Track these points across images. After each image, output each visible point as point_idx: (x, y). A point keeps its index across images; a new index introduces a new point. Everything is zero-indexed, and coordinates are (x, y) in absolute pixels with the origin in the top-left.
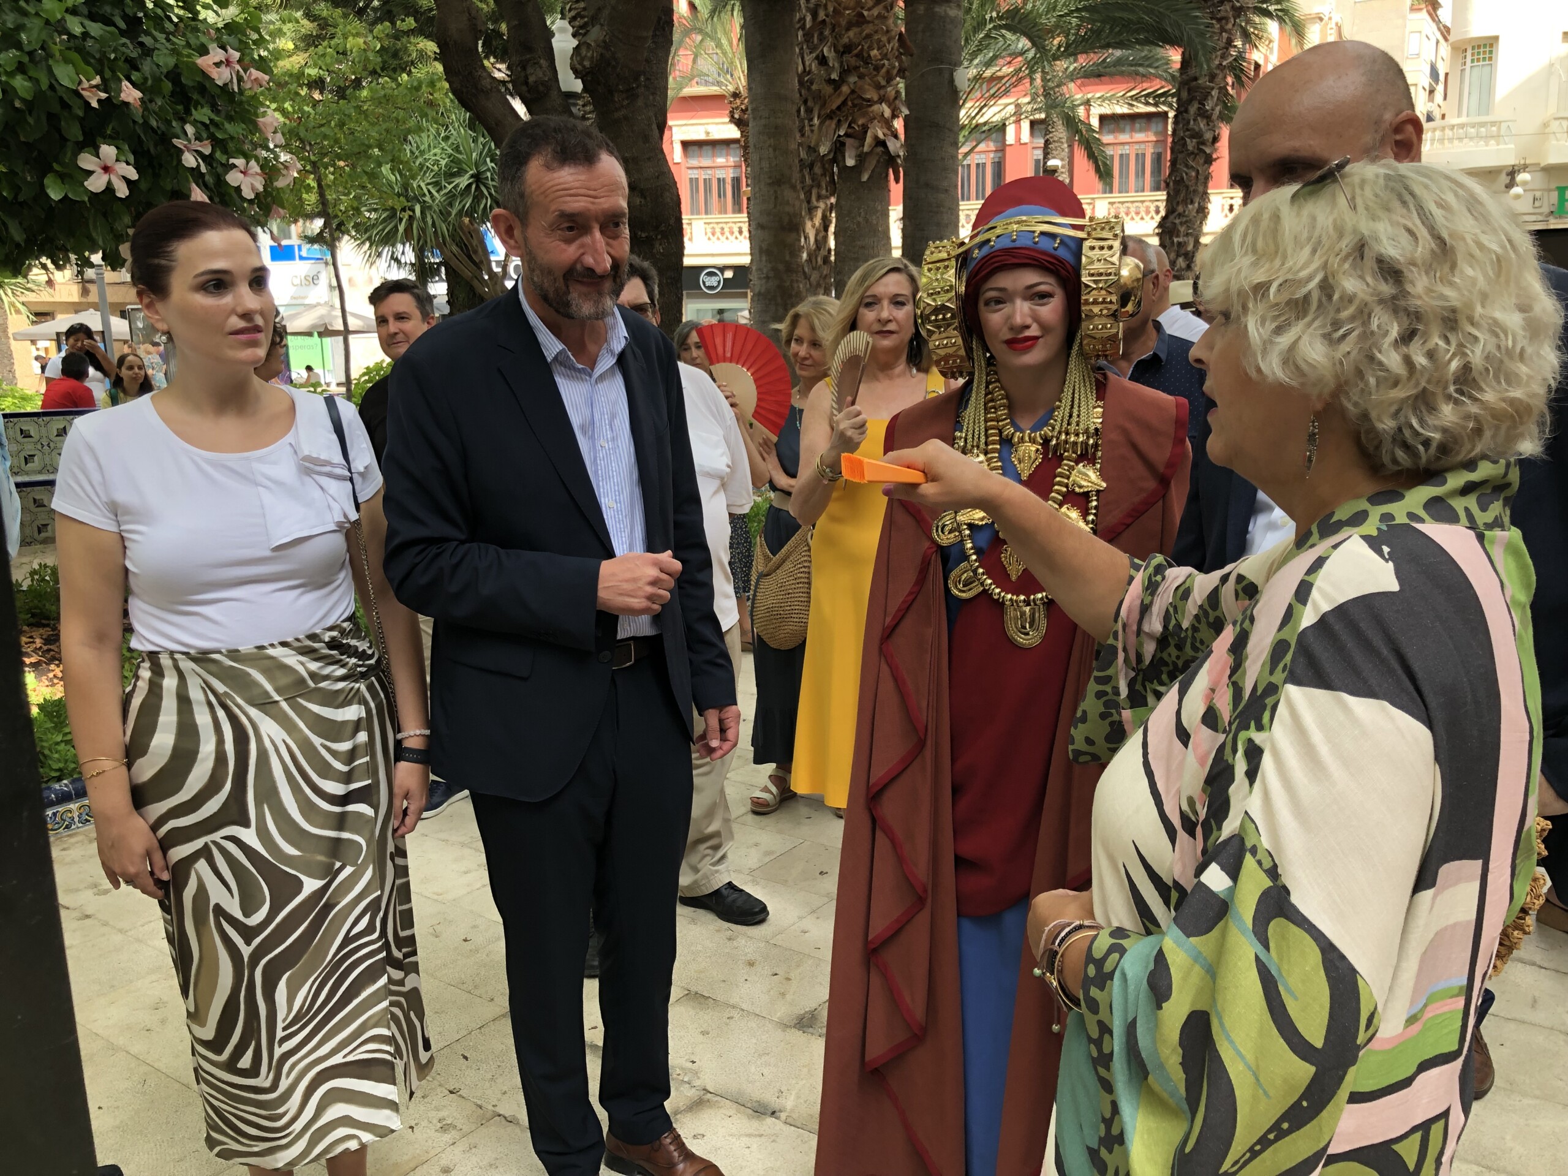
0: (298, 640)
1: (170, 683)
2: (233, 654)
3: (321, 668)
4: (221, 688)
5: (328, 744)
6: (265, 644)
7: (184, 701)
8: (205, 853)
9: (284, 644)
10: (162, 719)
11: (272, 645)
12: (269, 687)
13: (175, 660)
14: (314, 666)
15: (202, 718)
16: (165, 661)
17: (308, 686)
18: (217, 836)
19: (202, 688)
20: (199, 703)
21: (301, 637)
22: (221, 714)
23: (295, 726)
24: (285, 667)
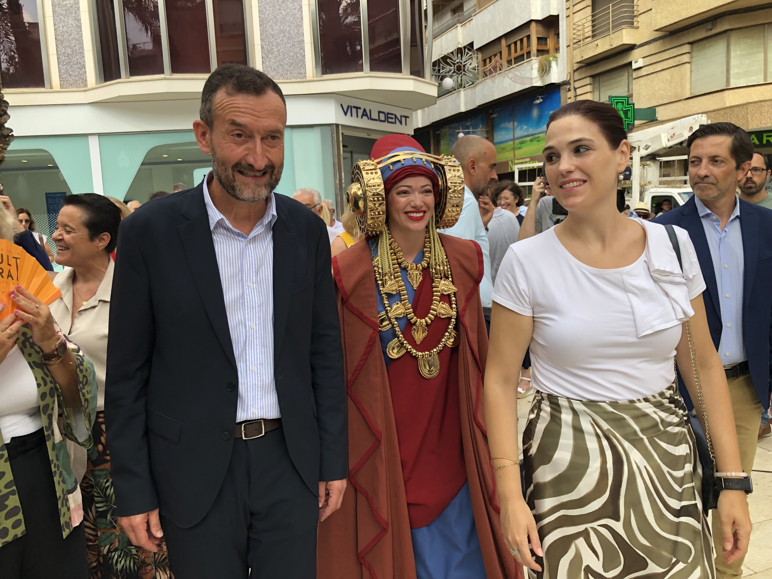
0: (654, 397)
1: (566, 417)
2: (614, 404)
3: (667, 417)
4: (605, 426)
5: (671, 471)
6: (635, 399)
7: (578, 430)
8: (585, 534)
9: (646, 400)
10: (562, 441)
11: (639, 400)
12: (637, 428)
13: (570, 402)
14: (663, 415)
15: (592, 444)
16: (563, 402)
17: (660, 430)
18: (595, 525)
19: (592, 424)
20: (589, 434)
21: (657, 395)
22: (605, 443)
23: (652, 456)
24: (646, 415)
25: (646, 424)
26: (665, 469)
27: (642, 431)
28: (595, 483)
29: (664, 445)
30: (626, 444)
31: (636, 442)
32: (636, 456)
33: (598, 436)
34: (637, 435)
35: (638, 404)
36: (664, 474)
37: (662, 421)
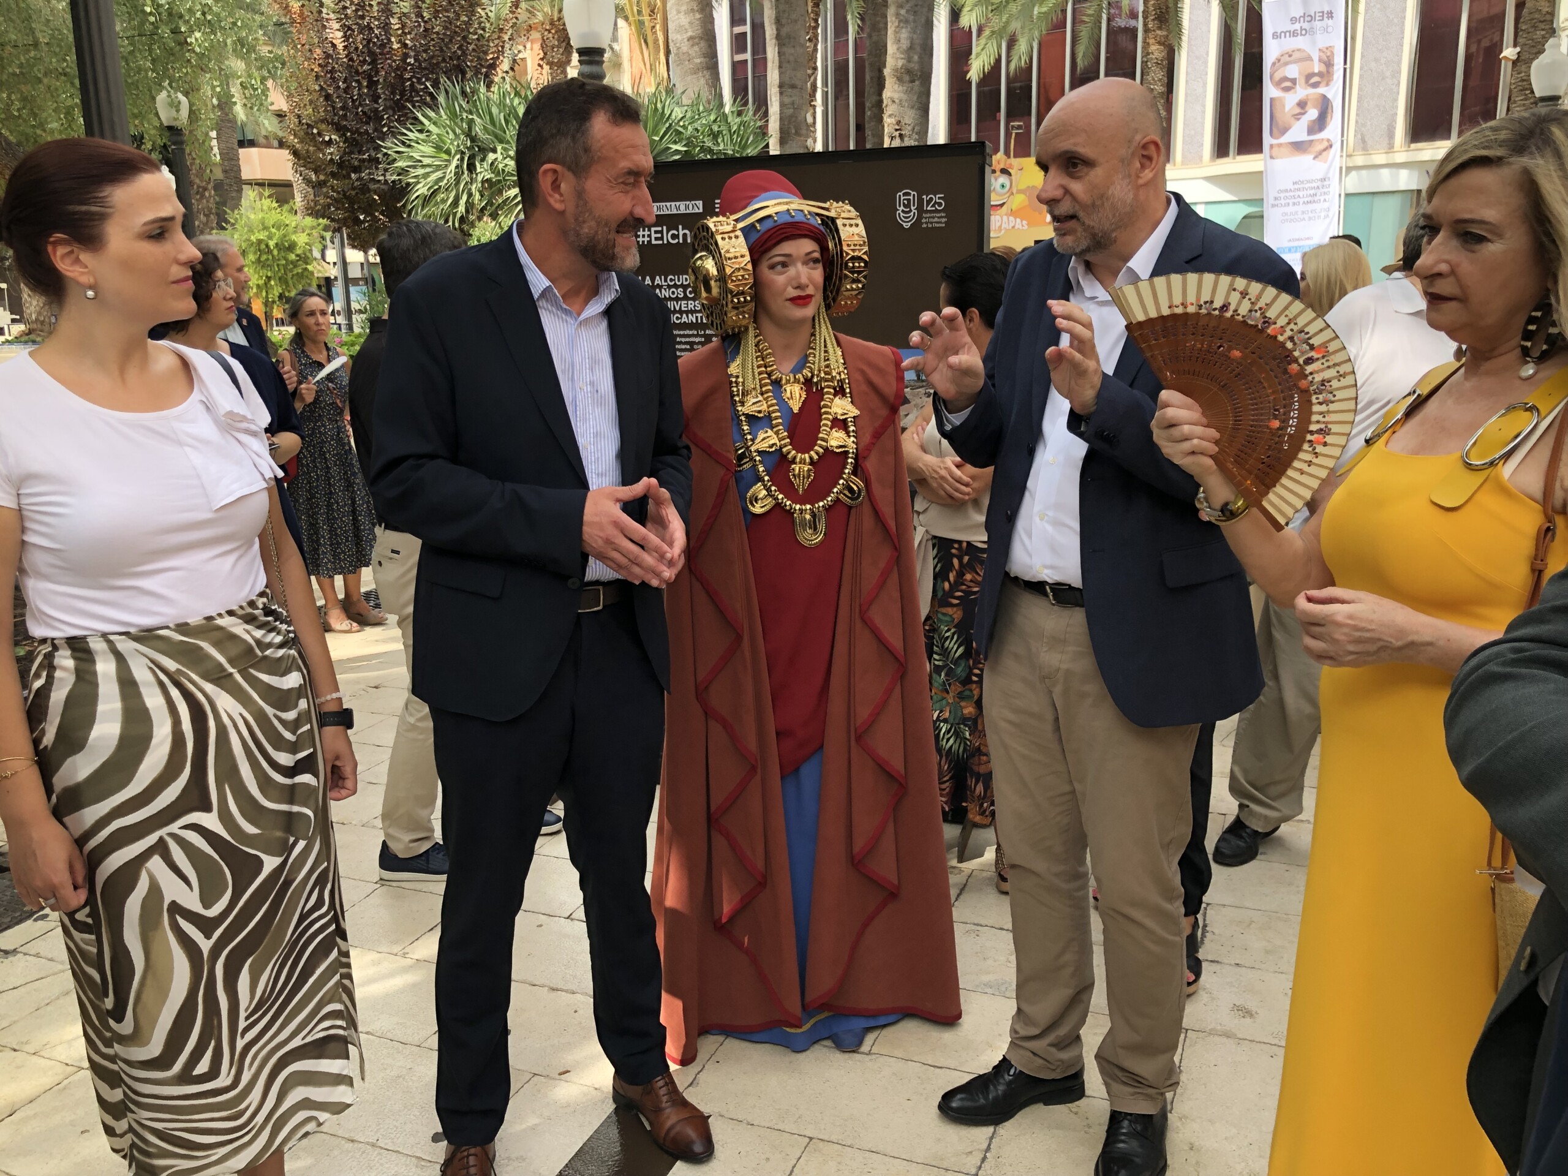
8: (160, 847)
18: (175, 826)
23: (250, 698)
24: (234, 637)
25: (235, 650)
26: (270, 711)
27: (231, 662)
28: (166, 757)
29: (266, 677)
30: (209, 687)
31: (220, 678)
32: (226, 703)
33: (161, 684)
34: (224, 670)
35: (219, 622)
36: (269, 719)
37: (259, 642)
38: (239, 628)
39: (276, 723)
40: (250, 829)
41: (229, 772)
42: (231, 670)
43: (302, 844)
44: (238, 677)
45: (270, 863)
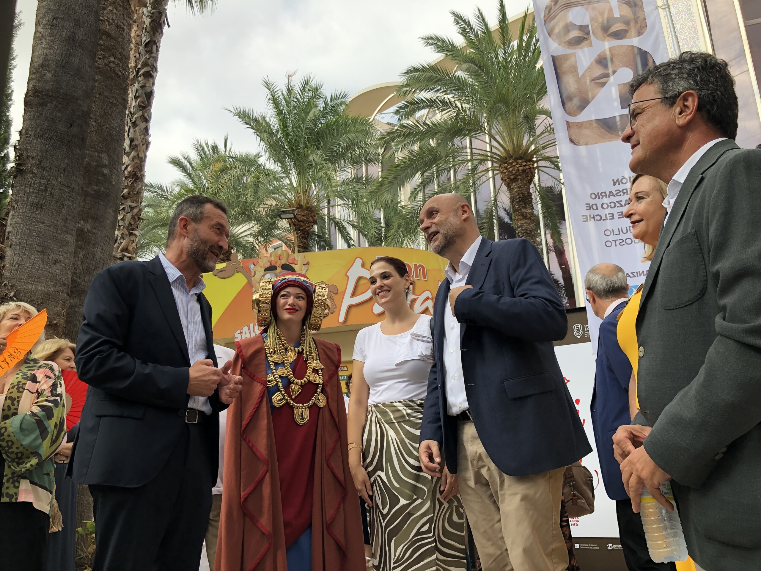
0: (405, 401)
2: (384, 404)
4: (379, 417)
5: (411, 443)
6: (394, 401)
9: (400, 402)
12: (392, 417)
14: (409, 411)
17: (406, 419)
22: (378, 427)
23: (400, 433)
24: (399, 411)
25: (398, 414)
26: (407, 441)
27: (395, 418)
29: (408, 428)
30: (387, 426)
31: (391, 423)
32: (391, 433)
34: (392, 421)
35: (395, 404)
36: (406, 443)
37: (408, 415)
38: (401, 407)
39: (409, 446)
40: (396, 485)
41: (390, 460)
42: (394, 421)
43: (419, 501)
44: (396, 424)
45: (403, 502)
